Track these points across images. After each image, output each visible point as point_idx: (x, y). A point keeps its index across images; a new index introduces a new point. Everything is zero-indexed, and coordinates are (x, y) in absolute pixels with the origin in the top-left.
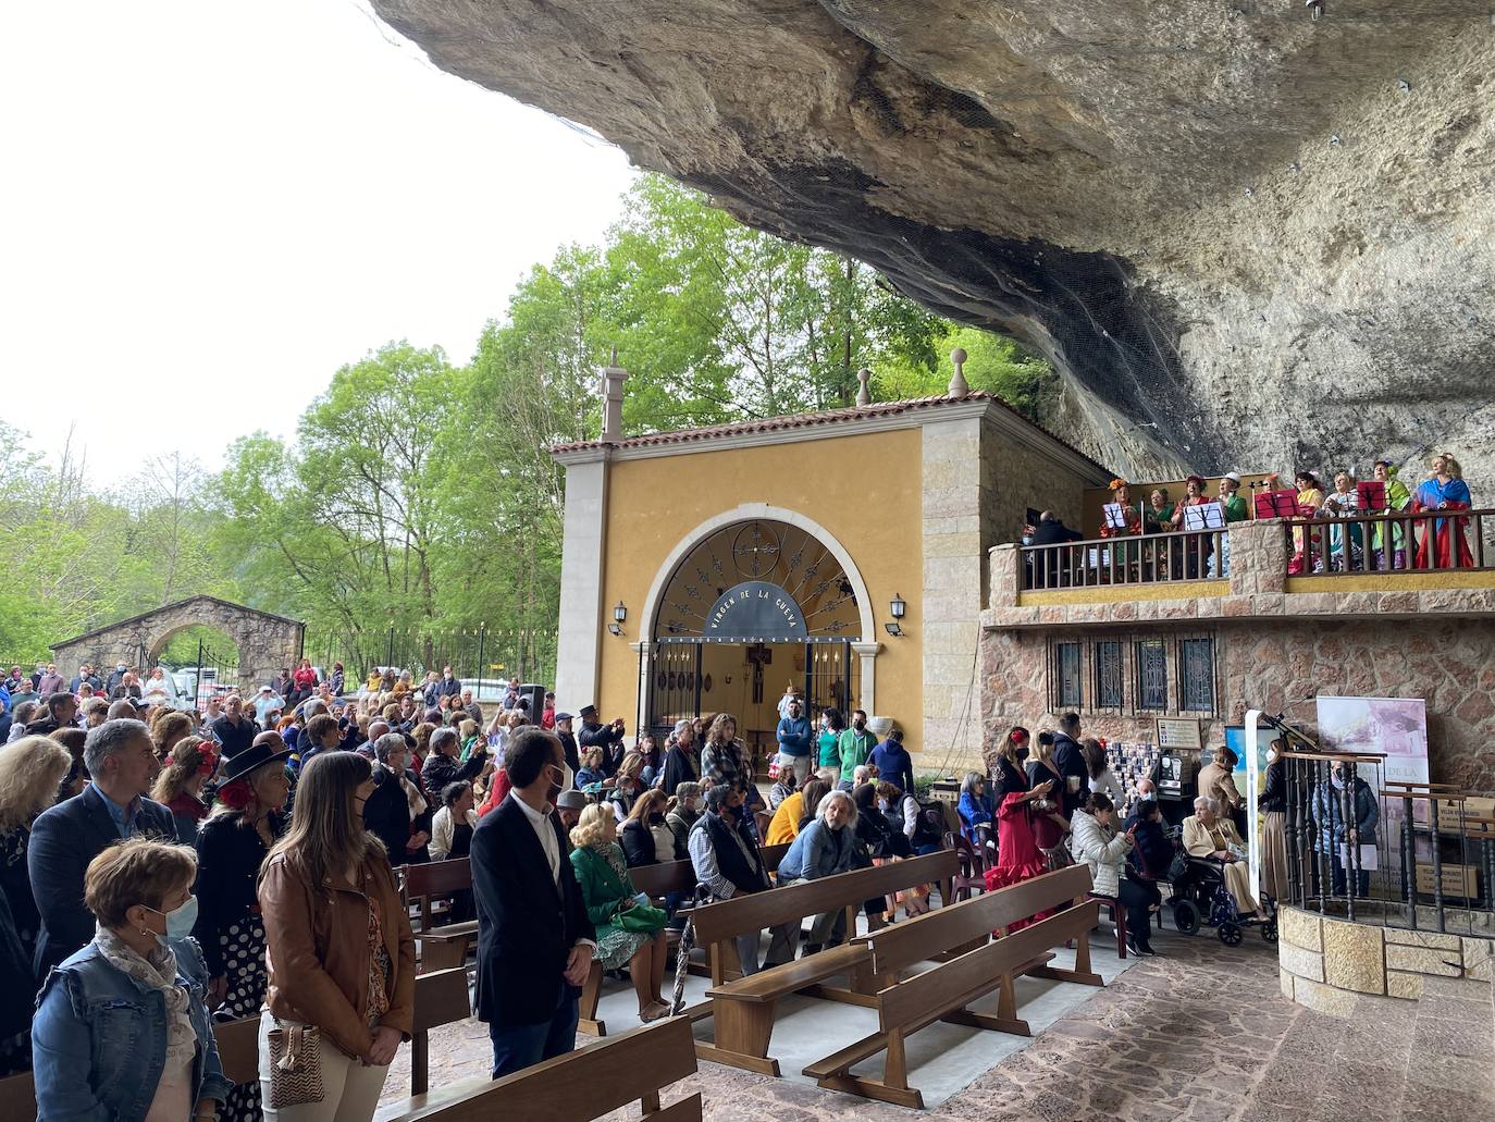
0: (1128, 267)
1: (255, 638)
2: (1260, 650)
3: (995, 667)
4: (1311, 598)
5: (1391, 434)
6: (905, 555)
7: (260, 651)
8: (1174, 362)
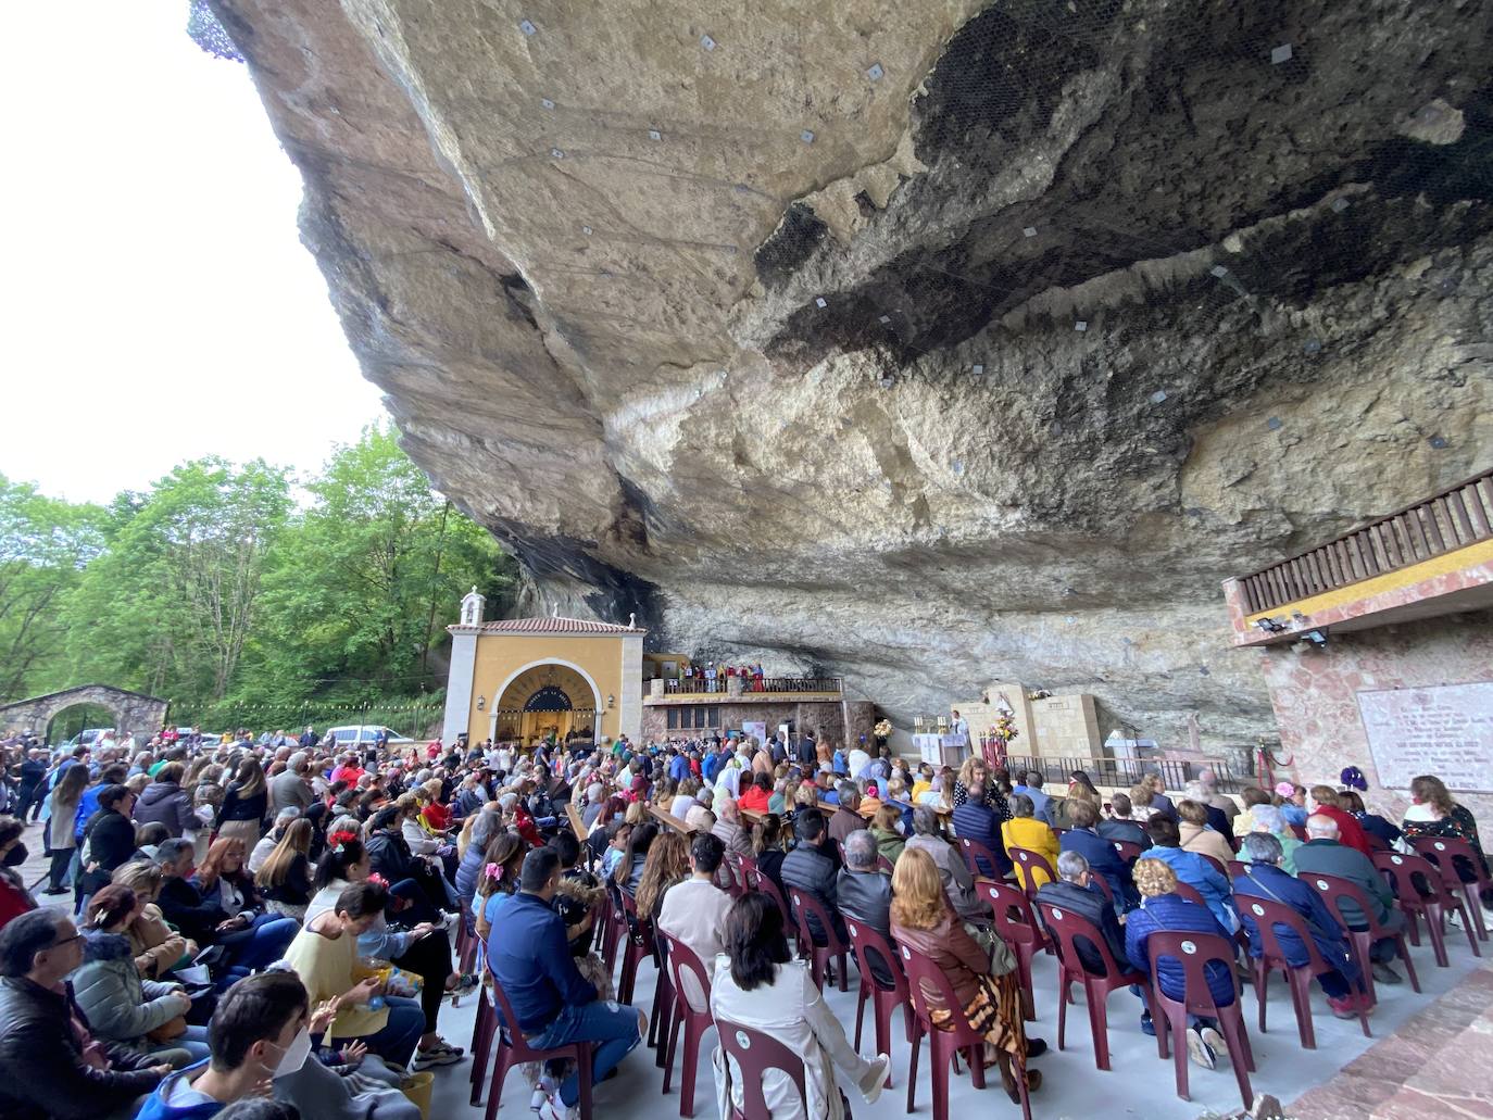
0: (658, 587)
1: (135, 712)
2: (730, 710)
3: (645, 717)
4: (747, 698)
5: (730, 650)
6: (615, 680)
7: (138, 720)
8: (661, 617)
